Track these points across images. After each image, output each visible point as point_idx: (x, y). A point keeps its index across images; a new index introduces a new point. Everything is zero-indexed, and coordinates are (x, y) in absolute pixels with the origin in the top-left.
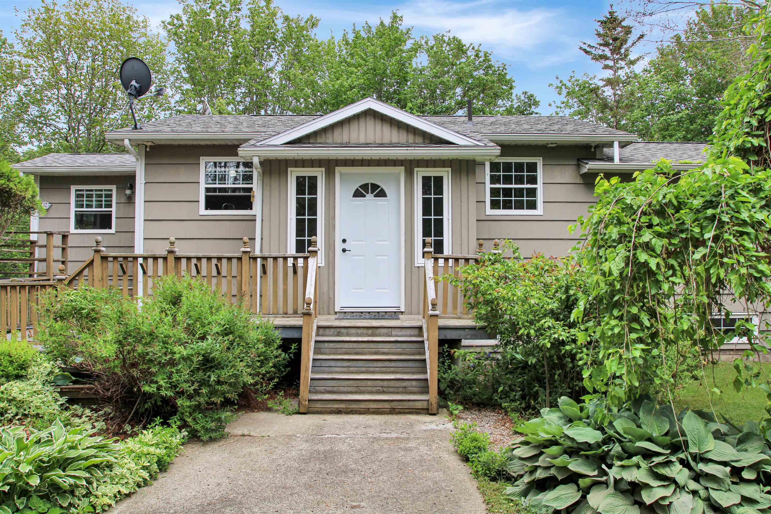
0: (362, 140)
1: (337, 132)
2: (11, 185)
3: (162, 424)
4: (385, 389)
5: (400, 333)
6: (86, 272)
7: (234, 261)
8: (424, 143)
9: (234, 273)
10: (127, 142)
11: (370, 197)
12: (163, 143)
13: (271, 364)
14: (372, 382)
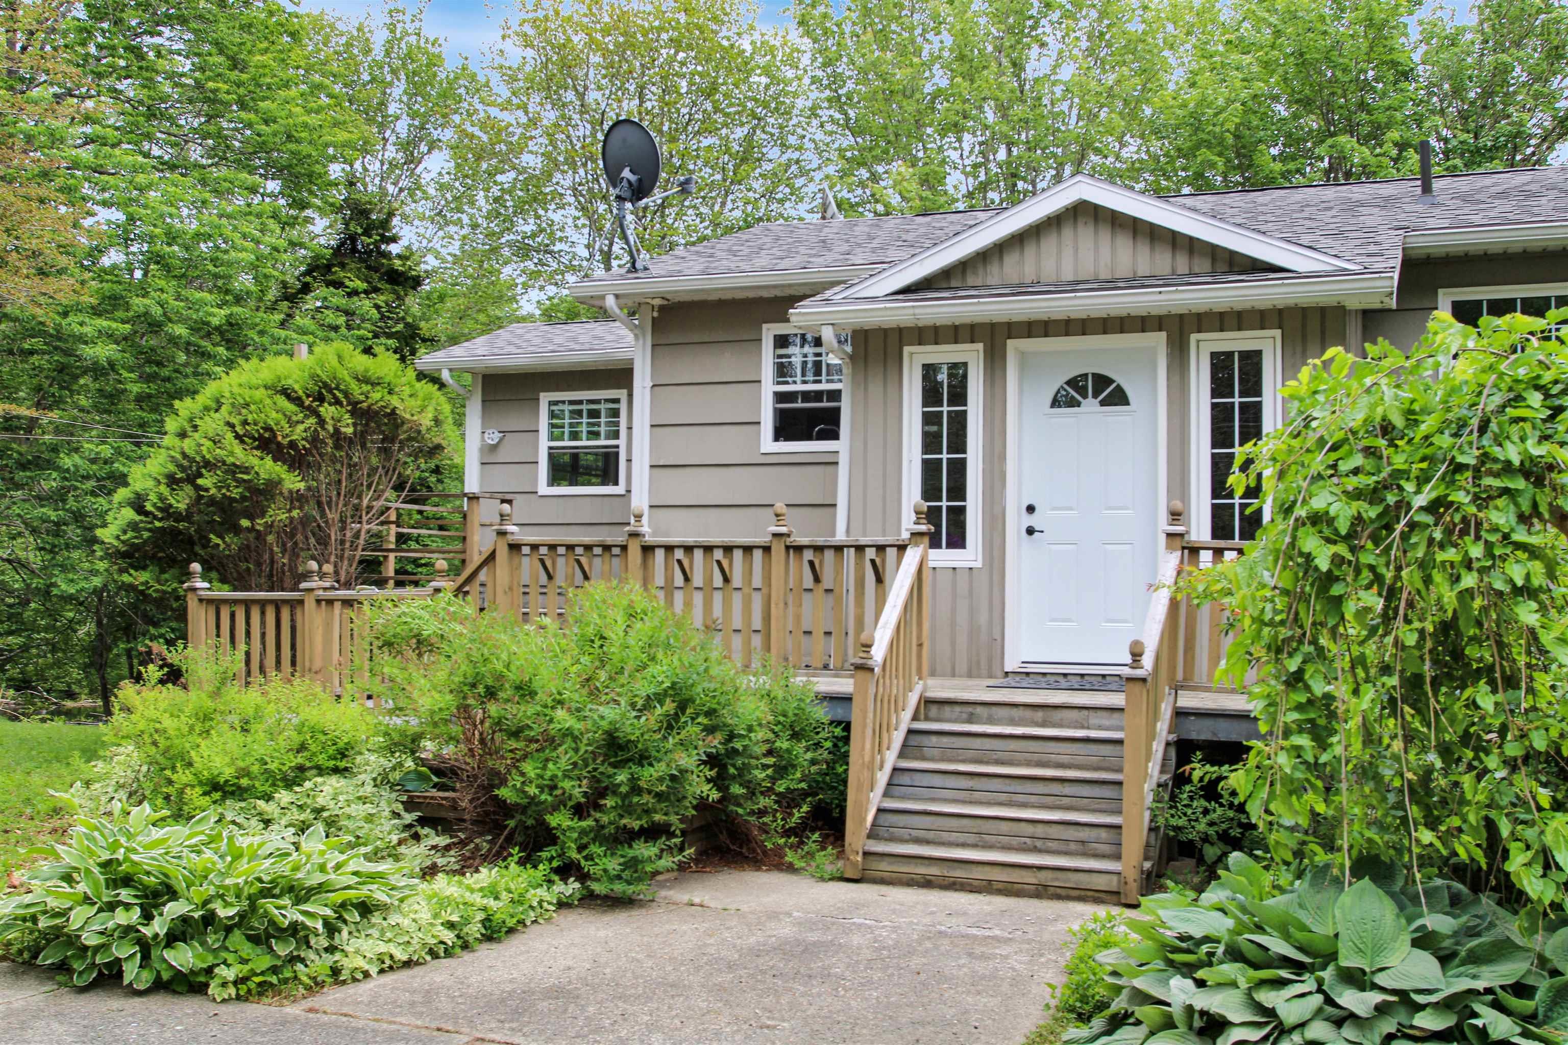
0: (1068, 275)
1: (1011, 260)
2: (395, 401)
3: (522, 863)
4: (1039, 844)
5: (1107, 723)
6: (482, 576)
7: (758, 554)
8: (1213, 273)
9: (757, 581)
10: (610, 302)
11: (1090, 405)
12: (687, 298)
13: (798, 775)
14: (1010, 824)
